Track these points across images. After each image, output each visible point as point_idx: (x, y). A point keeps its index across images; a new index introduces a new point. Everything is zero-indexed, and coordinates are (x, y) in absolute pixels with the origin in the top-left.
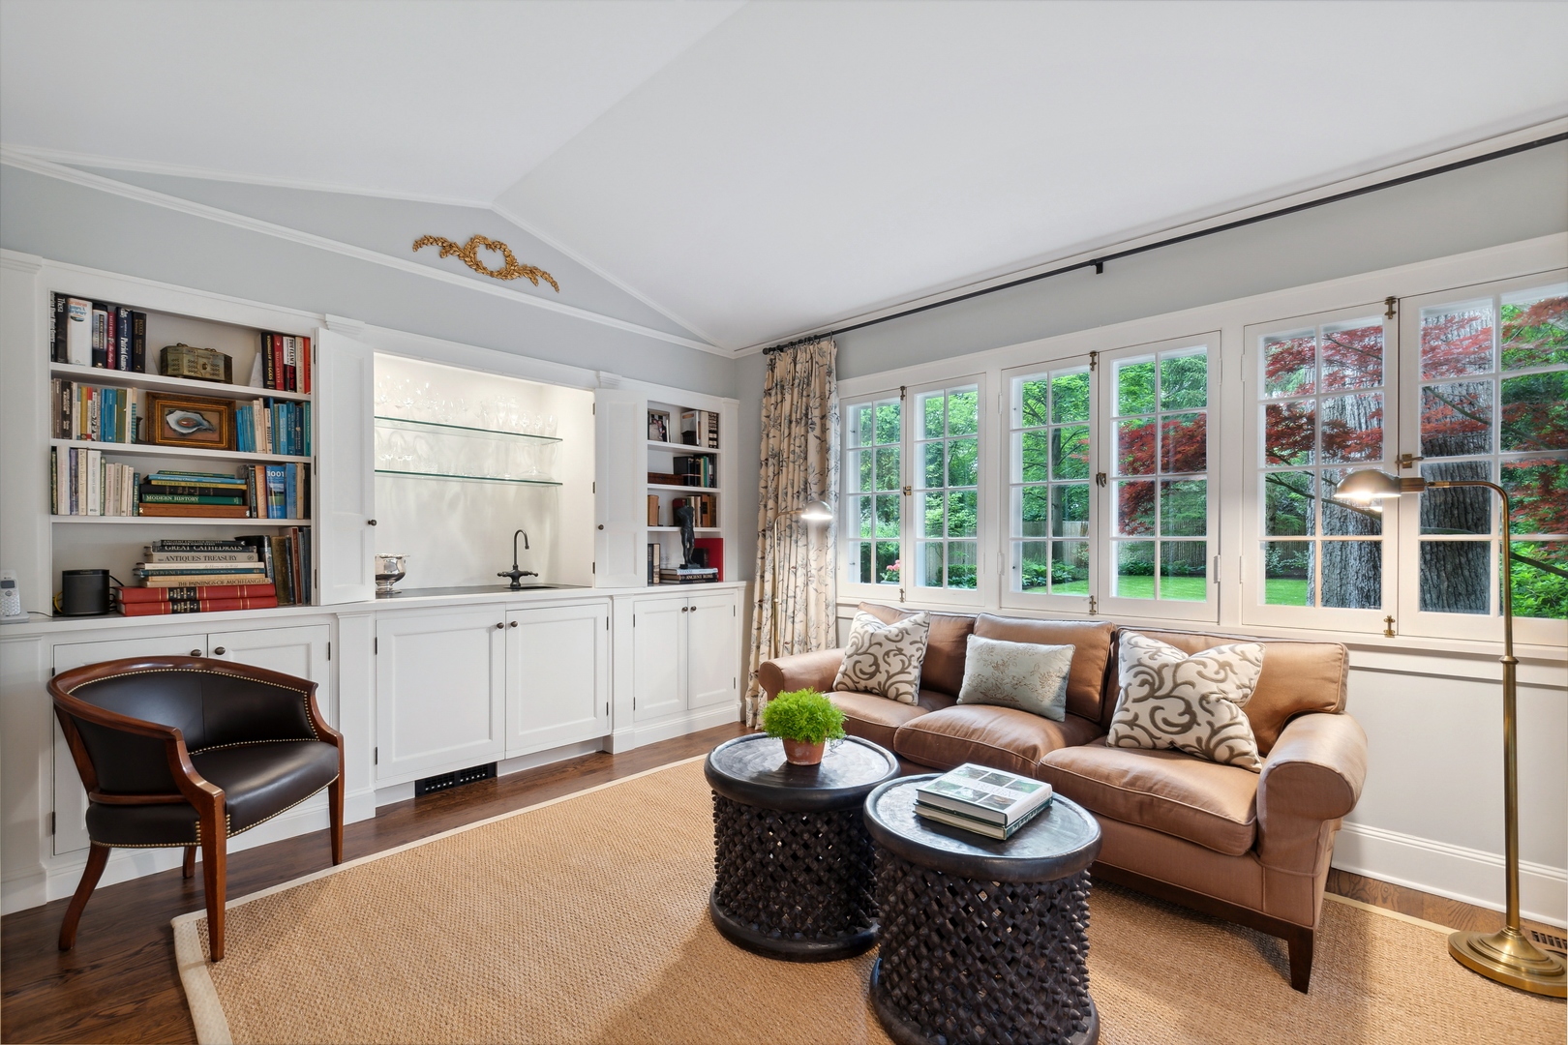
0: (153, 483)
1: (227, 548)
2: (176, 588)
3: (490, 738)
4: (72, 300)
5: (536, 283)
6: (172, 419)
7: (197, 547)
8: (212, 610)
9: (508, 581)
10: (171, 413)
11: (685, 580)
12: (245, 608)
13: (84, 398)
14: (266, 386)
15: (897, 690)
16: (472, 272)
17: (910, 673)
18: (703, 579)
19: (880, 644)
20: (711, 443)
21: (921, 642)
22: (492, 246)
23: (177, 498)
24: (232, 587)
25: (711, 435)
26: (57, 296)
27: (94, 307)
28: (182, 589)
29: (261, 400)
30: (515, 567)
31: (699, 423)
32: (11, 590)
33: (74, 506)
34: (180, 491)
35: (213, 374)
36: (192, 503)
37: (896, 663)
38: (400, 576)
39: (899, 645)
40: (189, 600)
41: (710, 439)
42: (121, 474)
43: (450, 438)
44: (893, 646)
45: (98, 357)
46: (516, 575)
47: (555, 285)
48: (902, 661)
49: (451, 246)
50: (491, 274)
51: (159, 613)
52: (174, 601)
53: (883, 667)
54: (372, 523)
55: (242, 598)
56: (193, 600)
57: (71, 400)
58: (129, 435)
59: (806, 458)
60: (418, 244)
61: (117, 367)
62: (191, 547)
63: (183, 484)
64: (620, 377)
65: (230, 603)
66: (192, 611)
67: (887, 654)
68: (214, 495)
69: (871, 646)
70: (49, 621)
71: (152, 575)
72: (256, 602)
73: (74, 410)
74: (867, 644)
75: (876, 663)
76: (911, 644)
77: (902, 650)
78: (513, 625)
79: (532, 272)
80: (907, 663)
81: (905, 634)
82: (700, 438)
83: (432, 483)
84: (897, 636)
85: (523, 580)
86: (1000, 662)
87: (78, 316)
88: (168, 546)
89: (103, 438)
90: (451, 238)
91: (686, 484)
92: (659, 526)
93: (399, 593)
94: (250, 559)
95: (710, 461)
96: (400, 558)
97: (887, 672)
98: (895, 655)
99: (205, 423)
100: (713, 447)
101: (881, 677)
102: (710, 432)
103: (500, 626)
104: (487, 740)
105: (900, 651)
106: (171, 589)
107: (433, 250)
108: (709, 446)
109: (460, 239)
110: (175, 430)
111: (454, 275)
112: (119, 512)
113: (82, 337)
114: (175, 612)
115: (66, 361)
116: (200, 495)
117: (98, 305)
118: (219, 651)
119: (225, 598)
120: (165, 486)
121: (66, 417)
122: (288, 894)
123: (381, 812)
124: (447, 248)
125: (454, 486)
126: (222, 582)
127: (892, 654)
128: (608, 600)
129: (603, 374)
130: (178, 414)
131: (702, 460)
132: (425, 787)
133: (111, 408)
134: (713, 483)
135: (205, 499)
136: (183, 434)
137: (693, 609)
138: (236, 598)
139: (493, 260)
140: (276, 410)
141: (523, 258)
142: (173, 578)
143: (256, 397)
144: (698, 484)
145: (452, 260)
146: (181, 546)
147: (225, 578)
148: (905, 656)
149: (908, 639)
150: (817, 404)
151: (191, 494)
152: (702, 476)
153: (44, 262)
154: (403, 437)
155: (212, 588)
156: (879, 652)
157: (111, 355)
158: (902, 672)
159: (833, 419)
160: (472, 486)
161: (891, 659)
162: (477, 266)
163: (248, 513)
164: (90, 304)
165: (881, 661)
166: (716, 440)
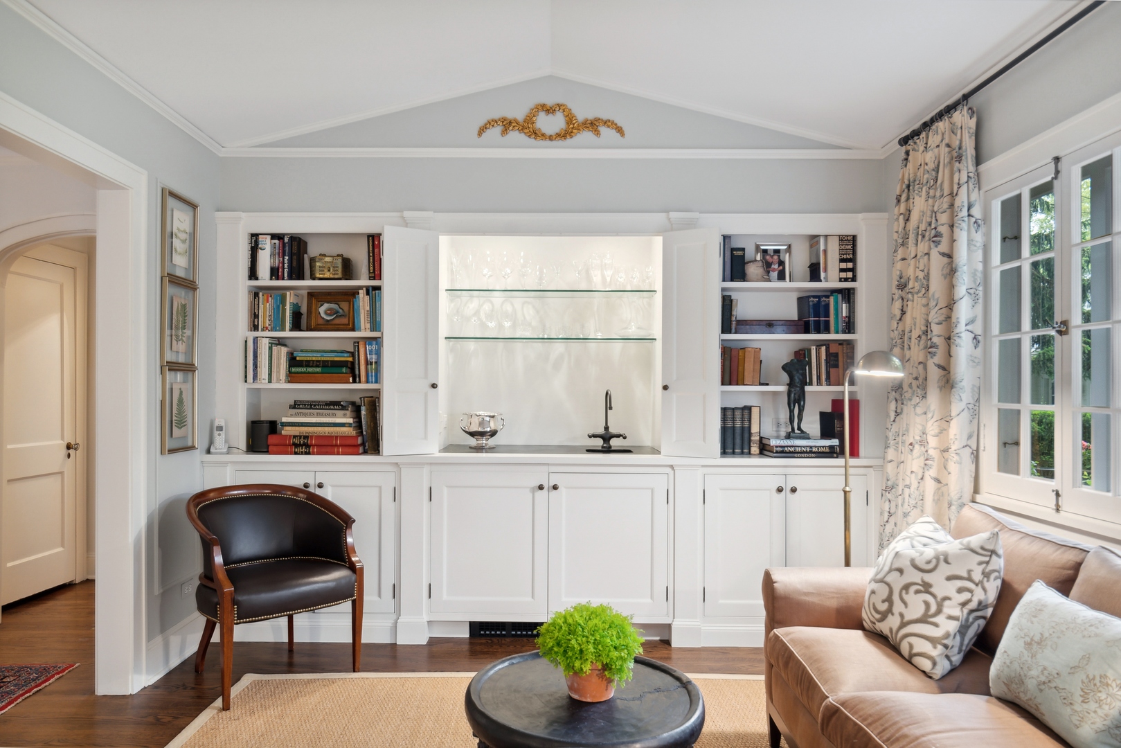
0: (298, 359)
1: (332, 407)
2: (297, 436)
3: (533, 597)
4: (260, 236)
5: (598, 134)
6: (322, 310)
7: (315, 405)
8: (319, 453)
9: (599, 443)
10: (322, 305)
11: (782, 452)
12: (338, 454)
13: (265, 302)
14: (370, 278)
15: (911, 646)
16: (532, 141)
17: (936, 625)
18: (811, 452)
19: (901, 571)
20: (843, 275)
21: (970, 579)
22: (549, 110)
23: (309, 370)
24: (330, 437)
25: (844, 265)
26: (253, 235)
27: (272, 239)
28: (300, 437)
29: (364, 289)
30: (607, 428)
31: (825, 251)
32: (221, 432)
33: (255, 377)
34: (311, 364)
35: (335, 274)
36: (317, 373)
37: (916, 605)
38: (493, 433)
39: (928, 578)
40: (304, 445)
41: (842, 270)
42: (279, 353)
43: (554, 301)
44: (917, 577)
45: (275, 273)
46: (607, 437)
47: (620, 130)
48: (927, 604)
49: (510, 123)
50: (550, 138)
51: (286, 453)
52: (296, 445)
53: (898, 607)
54: (434, 386)
55: (336, 445)
56: (307, 446)
57: (258, 304)
58: (288, 325)
59: (928, 289)
60: (482, 131)
61: (283, 279)
62: (311, 405)
63: (314, 359)
64: (695, 215)
65: (329, 449)
66: (307, 453)
67: (906, 587)
68: (332, 366)
69: (890, 571)
70: (243, 454)
71: (286, 426)
72: (347, 450)
73: (260, 311)
74: (886, 569)
75: (889, 599)
76: (949, 578)
77: (930, 586)
78: (555, 488)
79: (593, 125)
80: (933, 609)
81: (942, 564)
82: (826, 271)
83: (538, 345)
84: (929, 562)
85: (614, 443)
86: (1037, 638)
87: (263, 247)
88: (299, 405)
89: (273, 329)
90: (510, 115)
91: (807, 331)
92: (761, 384)
93: (492, 449)
94: (345, 416)
95: (843, 298)
96: (493, 417)
97: (902, 615)
98: (917, 592)
99: (341, 311)
100: (846, 280)
101: (892, 622)
102: (842, 261)
103: (541, 488)
104: (530, 599)
105: (926, 588)
106: (295, 437)
107: (498, 130)
108: (840, 280)
109: (519, 114)
110: (323, 318)
111: (519, 149)
112: (279, 380)
113: (265, 261)
114: (296, 453)
115: (257, 279)
116: (323, 367)
117: (273, 236)
118: (320, 486)
119: (327, 446)
120: (302, 361)
121: (256, 316)
122: (310, 681)
123: (433, 642)
124: (507, 125)
125: (559, 347)
126: (325, 433)
127: (913, 589)
128: (669, 470)
129: (673, 215)
130: (326, 306)
131: (832, 299)
132: (480, 630)
133: (278, 307)
134: (850, 326)
135: (326, 370)
136: (328, 321)
137: (794, 490)
138: (332, 446)
139: (555, 123)
140: (374, 296)
141: (581, 114)
142: (297, 428)
143: (361, 288)
144: (827, 330)
145: (514, 135)
146: (305, 405)
147: (327, 430)
148: (934, 596)
149: (944, 570)
150: (945, 206)
151: (317, 366)
152: (832, 319)
153: (243, 215)
154: (512, 304)
155: (319, 437)
156: (897, 581)
157: (280, 270)
158: (923, 620)
159: (964, 225)
160: (575, 345)
161: (910, 597)
162: (536, 134)
163: (351, 380)
164: (269, 237)
165: (896, 598)
166: (853, 270)
